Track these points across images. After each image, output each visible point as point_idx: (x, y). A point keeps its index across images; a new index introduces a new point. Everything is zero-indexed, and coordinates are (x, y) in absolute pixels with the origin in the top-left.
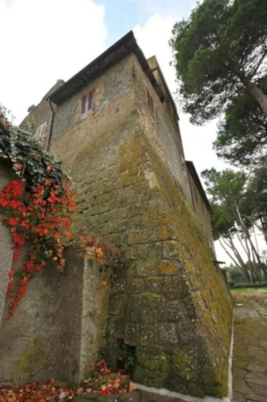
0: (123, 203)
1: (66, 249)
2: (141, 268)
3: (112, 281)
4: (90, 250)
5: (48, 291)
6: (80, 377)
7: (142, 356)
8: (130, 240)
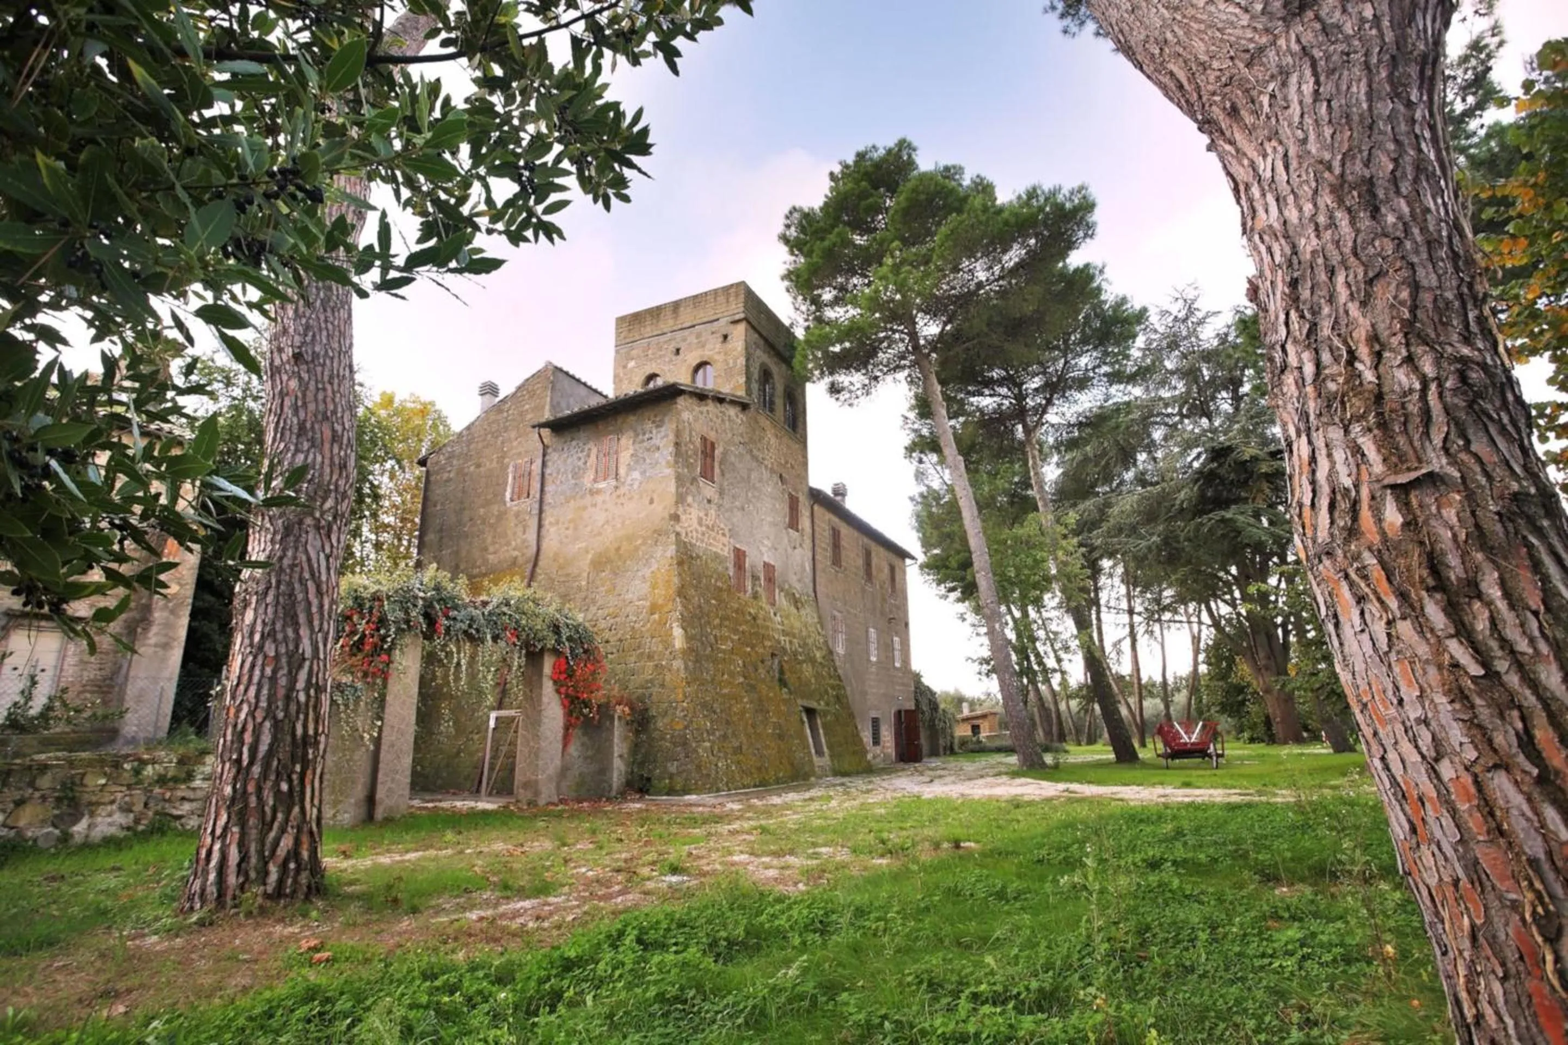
0: (650, 657)
1: (599, 706)
2: (660, 724)
3: (637, 732)
4: (619, 709)
5: (585, 739)
6: (613, 793)
7: (655, 782)
8: (654, 698)
